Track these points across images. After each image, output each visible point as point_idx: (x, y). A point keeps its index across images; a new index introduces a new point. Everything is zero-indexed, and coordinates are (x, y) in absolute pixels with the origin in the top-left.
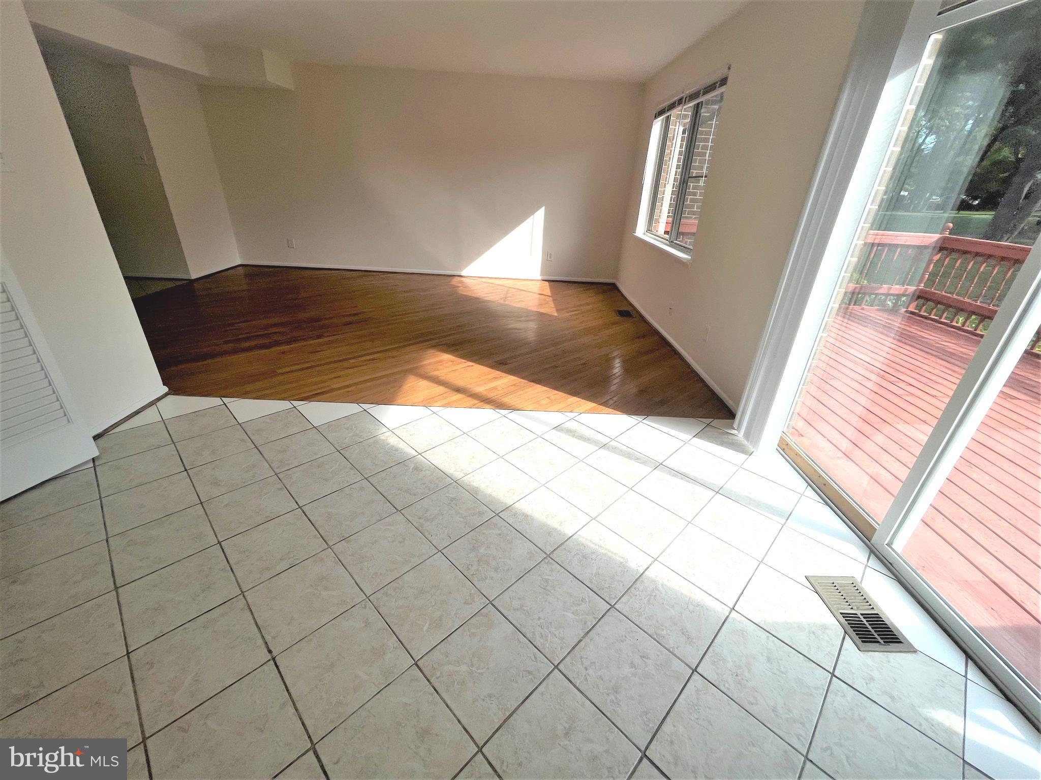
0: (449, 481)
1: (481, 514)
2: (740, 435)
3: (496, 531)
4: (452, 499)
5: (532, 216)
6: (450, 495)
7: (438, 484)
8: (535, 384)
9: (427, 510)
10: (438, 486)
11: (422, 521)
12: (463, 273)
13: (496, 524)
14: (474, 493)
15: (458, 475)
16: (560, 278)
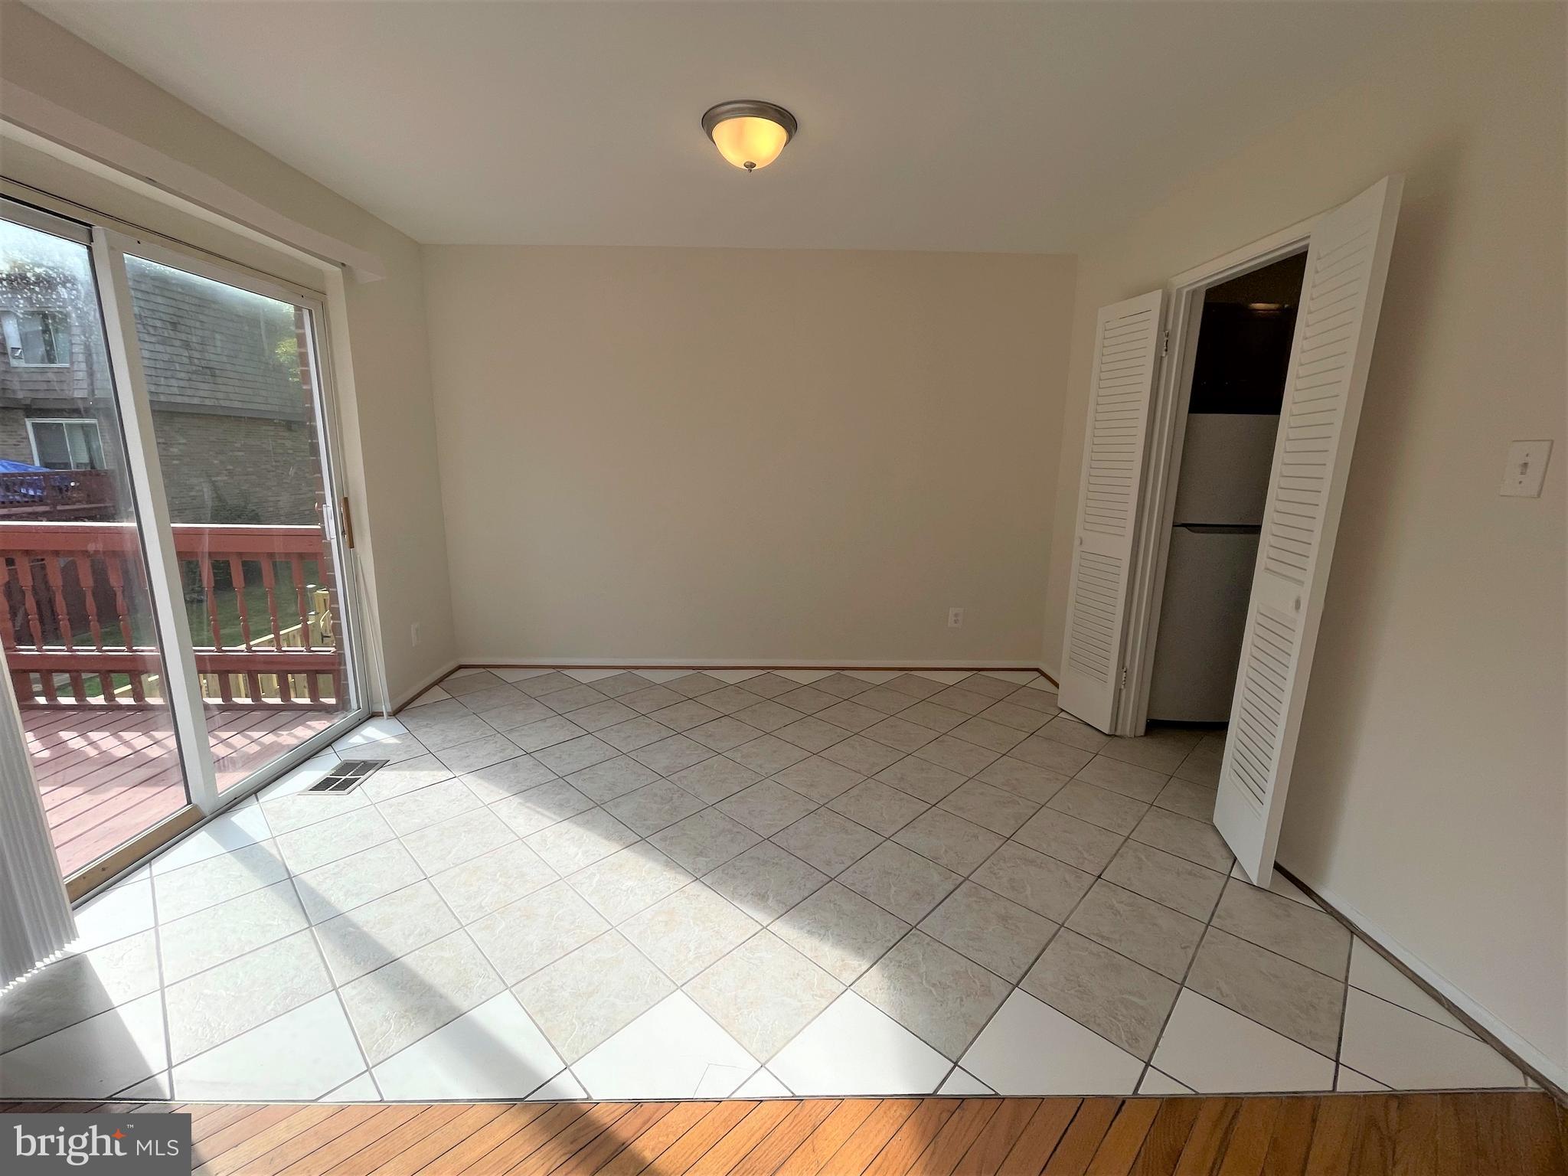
0: (707, 880)
1: (664, 839)
3: (648, 823)
4: (700, 854)
6: (704, 859)
7: (723, 873)
9: (732, 841)
10: (723, 870)
11: (735, 830)
13: (647, 829)
14: (672, 863)
15: (695, 888)
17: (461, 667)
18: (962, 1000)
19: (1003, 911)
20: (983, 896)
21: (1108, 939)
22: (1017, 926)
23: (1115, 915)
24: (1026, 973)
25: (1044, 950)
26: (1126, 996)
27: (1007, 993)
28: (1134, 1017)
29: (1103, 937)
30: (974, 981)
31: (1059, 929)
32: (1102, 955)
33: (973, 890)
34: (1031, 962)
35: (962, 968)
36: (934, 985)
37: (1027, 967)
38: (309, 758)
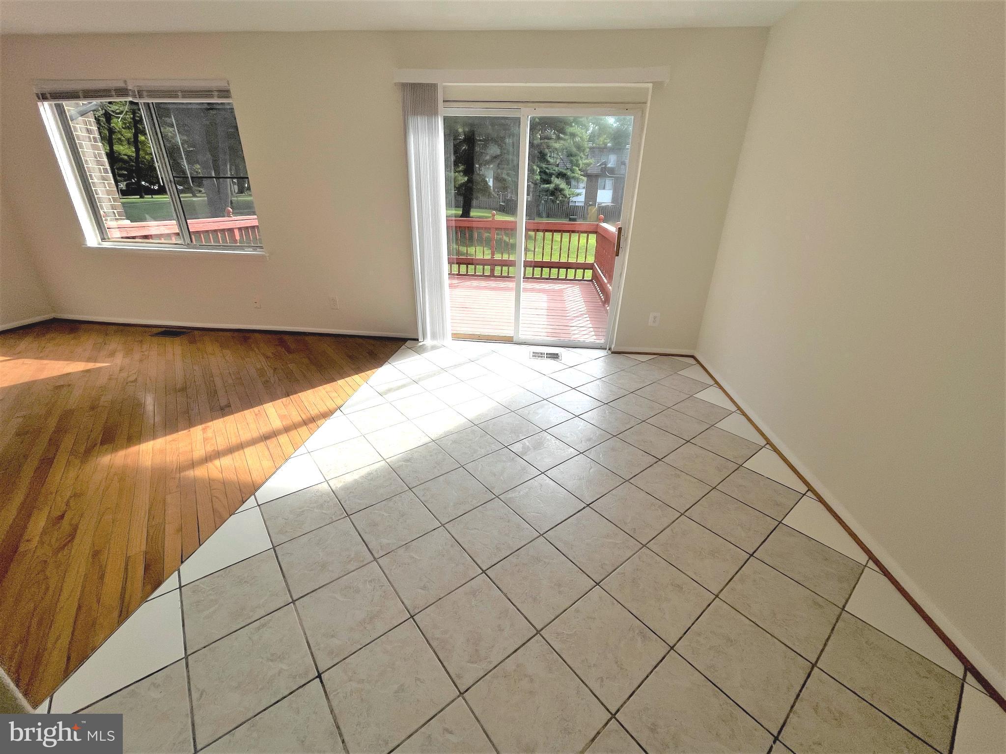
2: (428, 342)
17: (693, 357)
18: (286, 519)
19: (330, 569)
20: (352, 562)
21: (259, 628)
22: (312, 570)
23: (272, 655)
24: (277, 557)
25: (284, 576)
26: (217, 606)
27: (273, 541)
28: (203, 601)
29: (263, 625)
30: (292, 529)
31: (291, 597)
32: (251, 614)
33: (361, 559)
34: (281, 564)
35: (305, 527)
36: (303, 511)
37: (280, 559)
38: (562, 347)
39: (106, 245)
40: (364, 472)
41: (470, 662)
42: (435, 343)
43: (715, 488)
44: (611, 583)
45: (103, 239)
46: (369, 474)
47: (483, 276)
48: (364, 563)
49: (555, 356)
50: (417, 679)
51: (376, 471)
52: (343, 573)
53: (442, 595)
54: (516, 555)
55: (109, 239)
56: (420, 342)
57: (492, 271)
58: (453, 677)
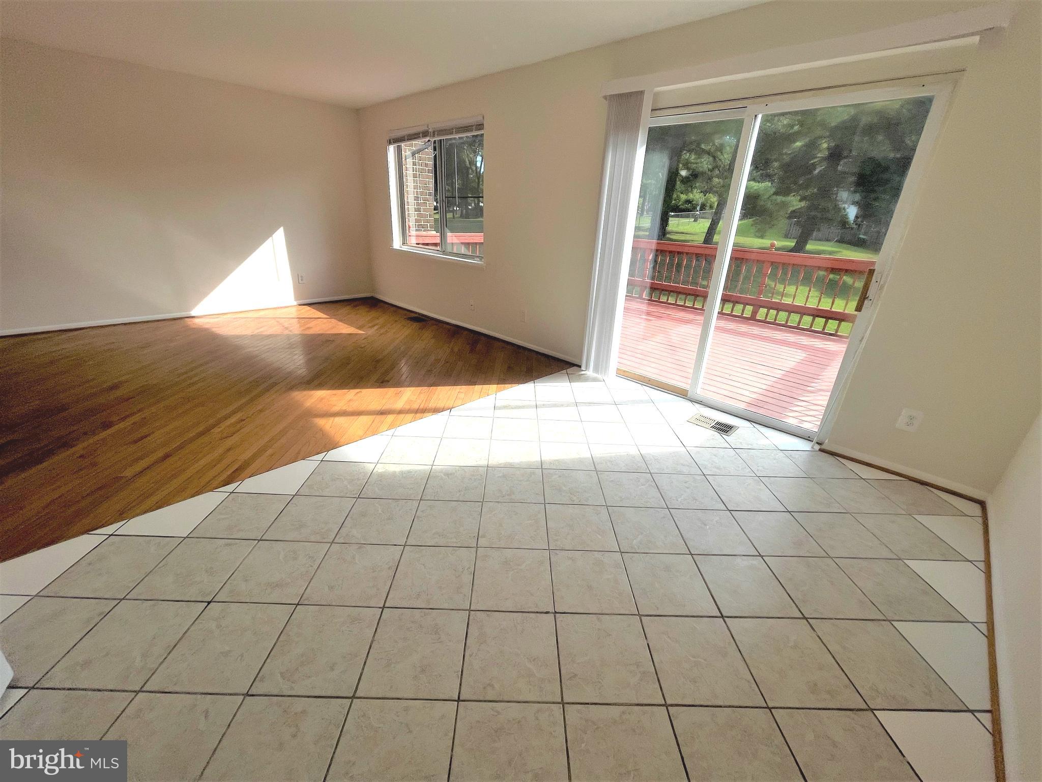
2: (590, 373)
5: (271, 238)
8: (435, 388)
12: (193, 313)
16: (317, 299)
17: (981, 504)
18: (323, 479)
19: (302, 531)
20: (317, 535)
22: (293, 525)
24: (288, 503)
25: (276, 519)
27: (300, 490)
30: (318, 488)
31: (263, 536)
33: (326, 536)
34: (285, 509)
35: (325, 491)
36: (338, 479)
37: (288, 506)
38: (749, 421)
39: (405, 248)
40: (406, 468)
41: (281, 673)
42: (595, 375)
43: (770, 709)
44: (473, 713)
45: (403, 244)
46: (409, 472)
47: (741, 317)
48: (324, 541)
49: (724, 429)
50: (242, 656)
51: (416, 472)
52: (304, 540)
53: (334, 604)
54: (424, 613)
55: (407, 244)
56: (583, 371)
57: (754, 313)
58: (260, 675)
